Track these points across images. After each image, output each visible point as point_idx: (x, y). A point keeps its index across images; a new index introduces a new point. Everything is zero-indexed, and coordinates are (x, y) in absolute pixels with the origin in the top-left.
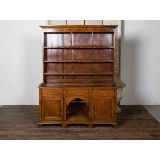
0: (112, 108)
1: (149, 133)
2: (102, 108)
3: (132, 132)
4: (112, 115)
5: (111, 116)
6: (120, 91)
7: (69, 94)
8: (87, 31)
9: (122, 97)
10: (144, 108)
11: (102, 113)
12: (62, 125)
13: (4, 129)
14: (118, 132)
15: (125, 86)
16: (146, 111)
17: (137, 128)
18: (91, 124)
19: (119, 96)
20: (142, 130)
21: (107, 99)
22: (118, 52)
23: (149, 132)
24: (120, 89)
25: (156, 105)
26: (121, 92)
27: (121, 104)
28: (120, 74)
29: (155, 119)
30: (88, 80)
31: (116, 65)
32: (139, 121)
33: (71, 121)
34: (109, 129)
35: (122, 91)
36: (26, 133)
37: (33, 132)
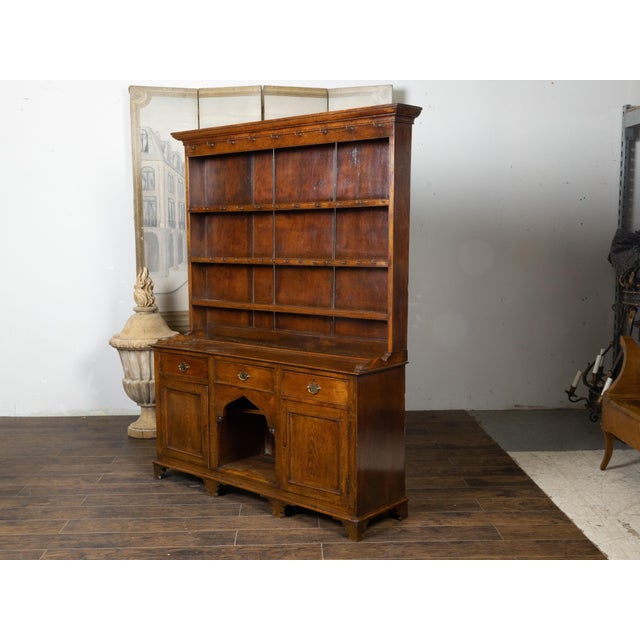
0: (342, 455)
1: (463, 478)
2: (311, 447)
4: (343, 484)
5: (338, 488)
7: (222, 380)
8: (301, 142)
11: (312, 468)
12: (203, 483)
17: (429, 468)
18: (279, 501)
20: (445, 472)
21: (325, 416)
23: (464, 475)
25: (517, 408)
29: (496, 446)
30: (318, 339)
32: (442, 449)
33: (229, 475)
36: (78, 483)
37: (102, 481)
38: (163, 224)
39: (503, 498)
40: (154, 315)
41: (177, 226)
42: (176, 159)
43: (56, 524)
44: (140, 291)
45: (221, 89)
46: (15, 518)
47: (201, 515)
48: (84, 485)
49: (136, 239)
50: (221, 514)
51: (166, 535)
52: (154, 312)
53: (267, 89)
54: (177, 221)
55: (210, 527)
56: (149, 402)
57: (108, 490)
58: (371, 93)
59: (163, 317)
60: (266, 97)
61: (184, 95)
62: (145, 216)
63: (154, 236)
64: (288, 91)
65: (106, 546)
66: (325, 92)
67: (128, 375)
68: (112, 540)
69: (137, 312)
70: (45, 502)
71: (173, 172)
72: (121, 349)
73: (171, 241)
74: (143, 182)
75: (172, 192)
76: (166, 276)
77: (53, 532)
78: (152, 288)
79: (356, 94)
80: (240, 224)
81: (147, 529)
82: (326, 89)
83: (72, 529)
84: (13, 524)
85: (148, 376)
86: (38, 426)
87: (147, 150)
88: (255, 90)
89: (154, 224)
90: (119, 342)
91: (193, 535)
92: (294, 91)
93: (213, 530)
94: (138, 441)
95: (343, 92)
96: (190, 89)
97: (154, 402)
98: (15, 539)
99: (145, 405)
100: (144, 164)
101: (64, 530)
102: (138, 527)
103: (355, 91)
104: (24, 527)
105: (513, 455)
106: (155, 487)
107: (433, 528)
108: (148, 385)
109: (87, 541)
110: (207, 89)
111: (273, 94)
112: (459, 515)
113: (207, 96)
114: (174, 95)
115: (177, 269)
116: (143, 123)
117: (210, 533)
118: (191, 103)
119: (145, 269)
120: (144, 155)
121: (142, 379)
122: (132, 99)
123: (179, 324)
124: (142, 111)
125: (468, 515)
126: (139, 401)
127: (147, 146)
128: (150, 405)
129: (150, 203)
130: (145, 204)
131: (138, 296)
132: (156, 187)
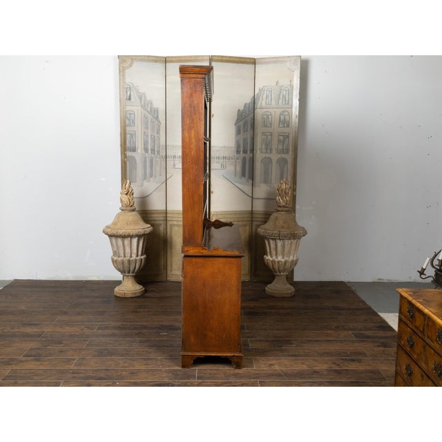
1: (350, 332)
3: (314, 330)
6: (293, 247)
9: (297, 260)
10: (348, 287)
13: (32, 324)
14: (285, 330)
15: (305, 233)
16: (353, 293)
17: (326, 324)
19: (291, 257)
20: (337, 327)
22: (290, 153)
23: (351, 329)
24: (294, 242)
25: (379, 281)
26: (296, 249)
28: (295, 206)
29: (370, 308)
31: (286, 183)
32: (332, 310)
34: (265, 325)
35: (297, 246)
36: (83, 329)
37: (99, 329)
38: (140, 150)
39: (382, 348)
40: (134, 213)
41: (150, 152)
42: (149, 105)
43: (68, 361)
44: (125, 196)
45: (182, 57)
46: (40, 355)
47: (170, 356)
48: (87, 331)
49: (122, 160)
51: (147, 371)
52: (134, 210)
53: (214, 58)
54: (150, 148)
56: (129, 273)
57: (104, 336)
58: (286, 61)
59: (140, 214)
60: (213, 63)
61: (156, 61)
62: (128, 145)
63: (133, 158)
64: (228, 59)
65: (105, 379)
66: (252, 60)
67: (115, 253)
68: (109, 374)
69: (122, 210)
70: (60, 344)
71: (147, 114)
72: (110, 236)
73: (145, 162)
74: (127, 121)
75: (147, 128)
76: (142, 186)
77: (67, 367)
78: (133, 194)
79: (275, 62)
81: (133, 366)
82: (254, 59)
83: (80, 365)
84: (38, 360)
85: (129, 255)
86: (52, 287)
87: (130, 99)
88: (205, 58)
89: (134, 150)
90: (109, 231)
91: (166, 371)
94: (122, 299)
95: (266, 61)
96: (160, 57)
97: (133, 273)
98: (40, 372)
99: (127, 274)
100: (128, 108)
101: (75, 366)
102: (126, 365)
103: (274, 60)
104: (45, 363)
105: (382, 315)
106: (136, 334)
107: (336, 371)
108: (129, 261)
109: (91, 374)
110: (172, 57)
111: (218, 61)
112: (353, 360)
113: (172, 61)
114: (149, 61)
115: (149, 181)
116: (128, 80)
118: (161, 66)
119: (128, 181)
120: (128, 102)
121: (125, 256)
122: (120, 64)
123: (150, 219)
124: (127, 71)
125: (359, 361)
126: (122, 272)
127: (130, 96)
128: (130, 274)
129: (131, 135)
130: (128, 136)
131: (123, 199)
132: (136, 124)
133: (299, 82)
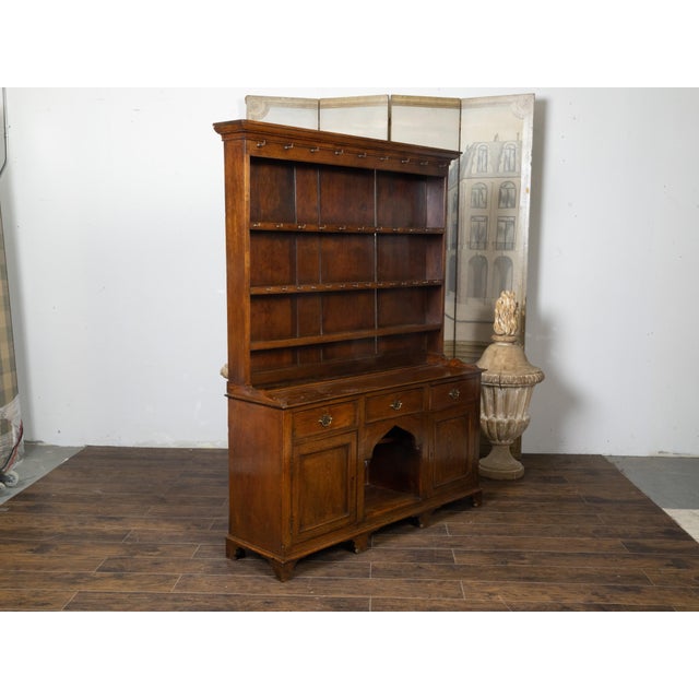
1: (619, 541)
3: (559, 535)
5: (467, 471)
6: (523, 399)
9: (528, 420)
10: (611, 464)
13: (111, 518)
14: (510, 534)
15: (542, 378)
16: (619, 474)
17: (577, 526)
19: (519, 416)
20: (597, 532)
23: (620, 536)
24: (524, 391)
25: (661, 455)
26: (527, 402)
27: (525, 449)
28: (524, 335)
29: (648, 500)
32: (586, 503)
34: (478, 526)
36: (189, 528)
37: (214, 527)
39: (674, 570)
43: (169, 578)
45: (344, 99)
46: (122, 569)
47: (328, 575)
48: (196, 531)
50: (350, 575)
51: (291, 600)
53: (396, 99)
55: (340, 592)
58: (510, 103)
60: (394, 108)
61: (304, 106)
64: (418, 100)
66: (456, 102)
70: (154, 551)
77: (165, 590)
79: (494, 104)
80: (280, 245)
81: (268, 591)
82: (458, 99)
83: (185, 586)
84: (119, 577)
86: (143, 458)
88: (382, 100)
91: (321, 601)
92: (423, 101)
93: (342, 596)
95: (479, 102)
96: (310, 100)
98: (124, 597)
101: (177, 588)
102: (257, 588)
103: (492, 101)
104: (132, 582)
105: (671, 513)
109: (202, 603)
110: (329, 100)
111: (401, 104)
112: (627, 589)
113: (328, 106)
114: (293, 106)
117: (340, 599)
118: (310, 113)
122: (248, 110)
125: (638, 590)
133: (531, 135)
